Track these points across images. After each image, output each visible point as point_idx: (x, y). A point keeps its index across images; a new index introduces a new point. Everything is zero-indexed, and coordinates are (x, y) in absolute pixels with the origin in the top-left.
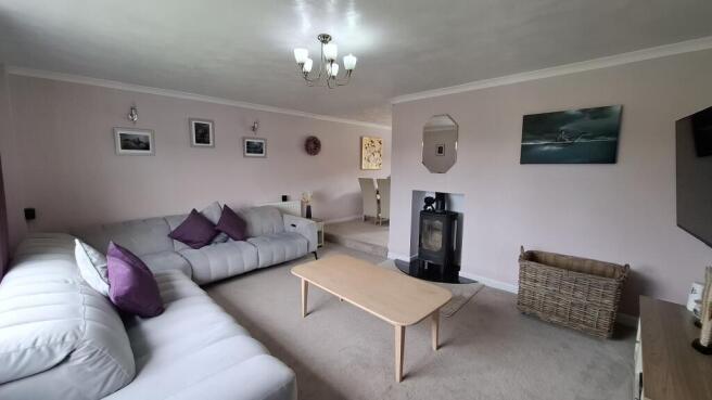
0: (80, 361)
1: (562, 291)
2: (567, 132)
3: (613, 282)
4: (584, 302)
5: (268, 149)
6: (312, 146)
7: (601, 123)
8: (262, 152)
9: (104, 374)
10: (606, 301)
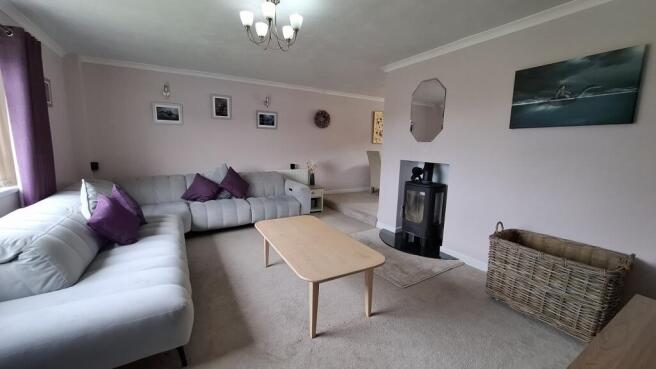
0: (24, 262)
1: (537, 277)
2: (567, 86)
3: (602, 273)
4: (562, 293)
5: (278, 121)
6: (322, 119)
7: (613, 71)
8: (273, 124)
9: (45, 275)
10: (592, 296)
